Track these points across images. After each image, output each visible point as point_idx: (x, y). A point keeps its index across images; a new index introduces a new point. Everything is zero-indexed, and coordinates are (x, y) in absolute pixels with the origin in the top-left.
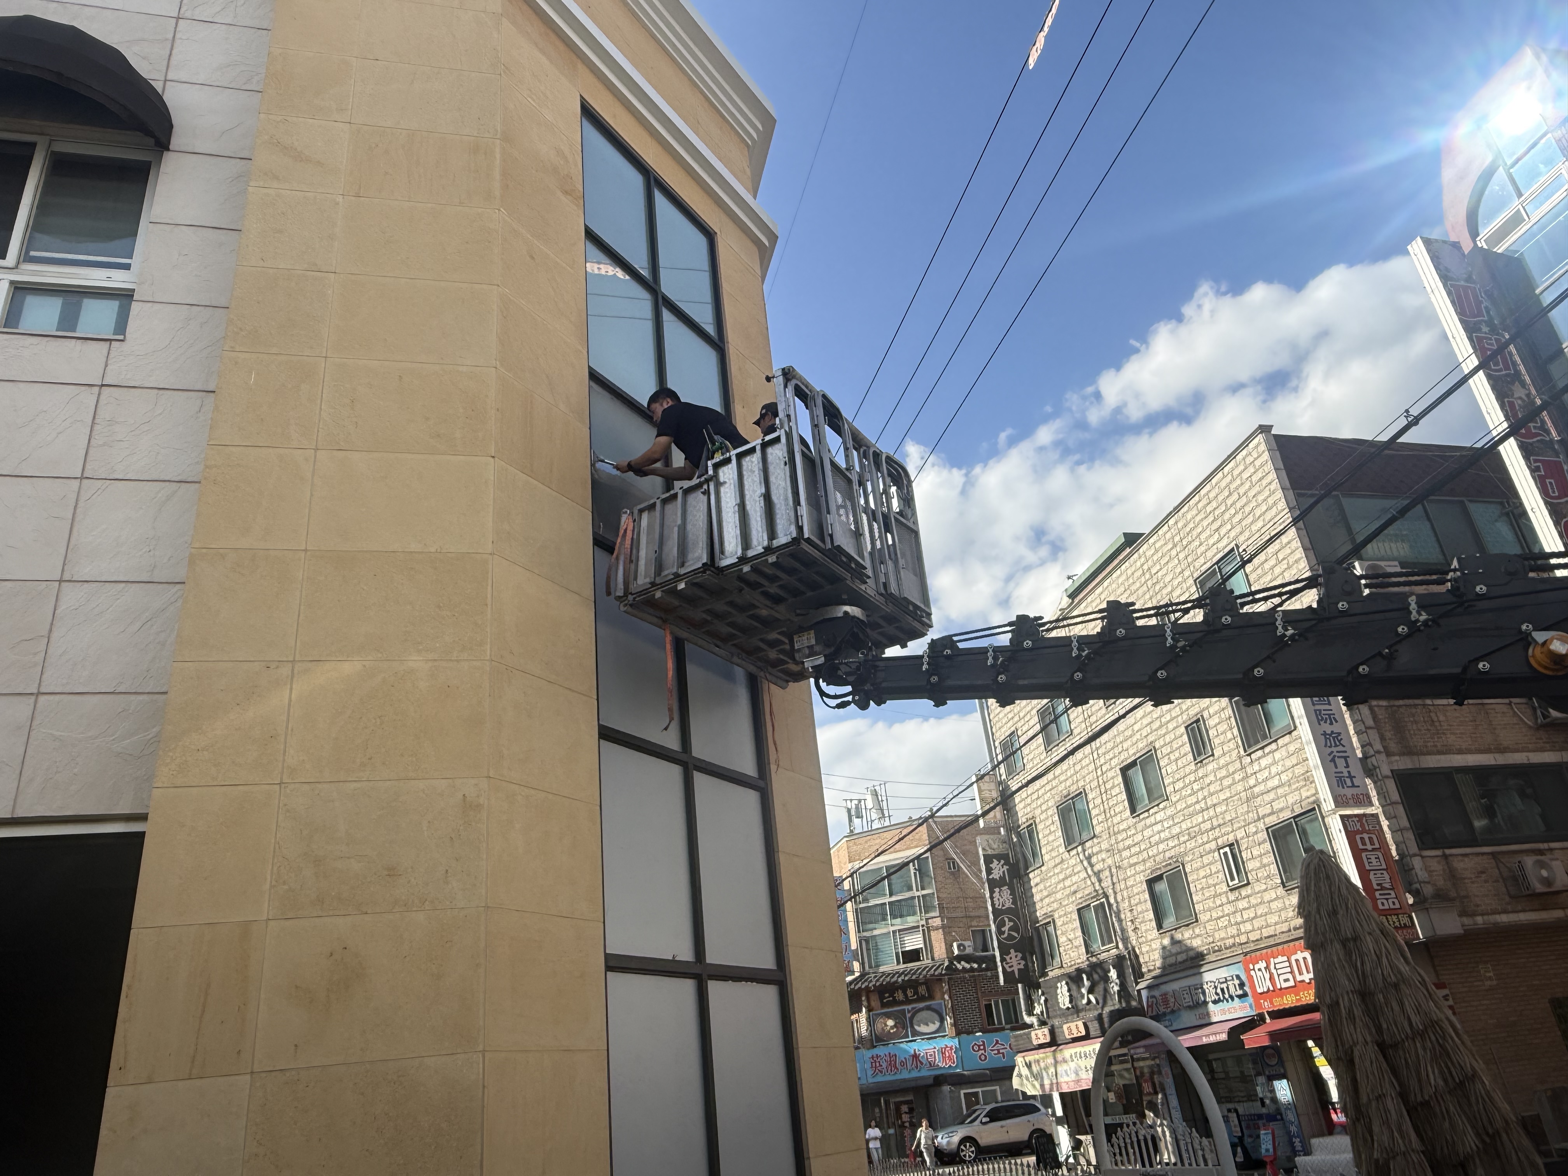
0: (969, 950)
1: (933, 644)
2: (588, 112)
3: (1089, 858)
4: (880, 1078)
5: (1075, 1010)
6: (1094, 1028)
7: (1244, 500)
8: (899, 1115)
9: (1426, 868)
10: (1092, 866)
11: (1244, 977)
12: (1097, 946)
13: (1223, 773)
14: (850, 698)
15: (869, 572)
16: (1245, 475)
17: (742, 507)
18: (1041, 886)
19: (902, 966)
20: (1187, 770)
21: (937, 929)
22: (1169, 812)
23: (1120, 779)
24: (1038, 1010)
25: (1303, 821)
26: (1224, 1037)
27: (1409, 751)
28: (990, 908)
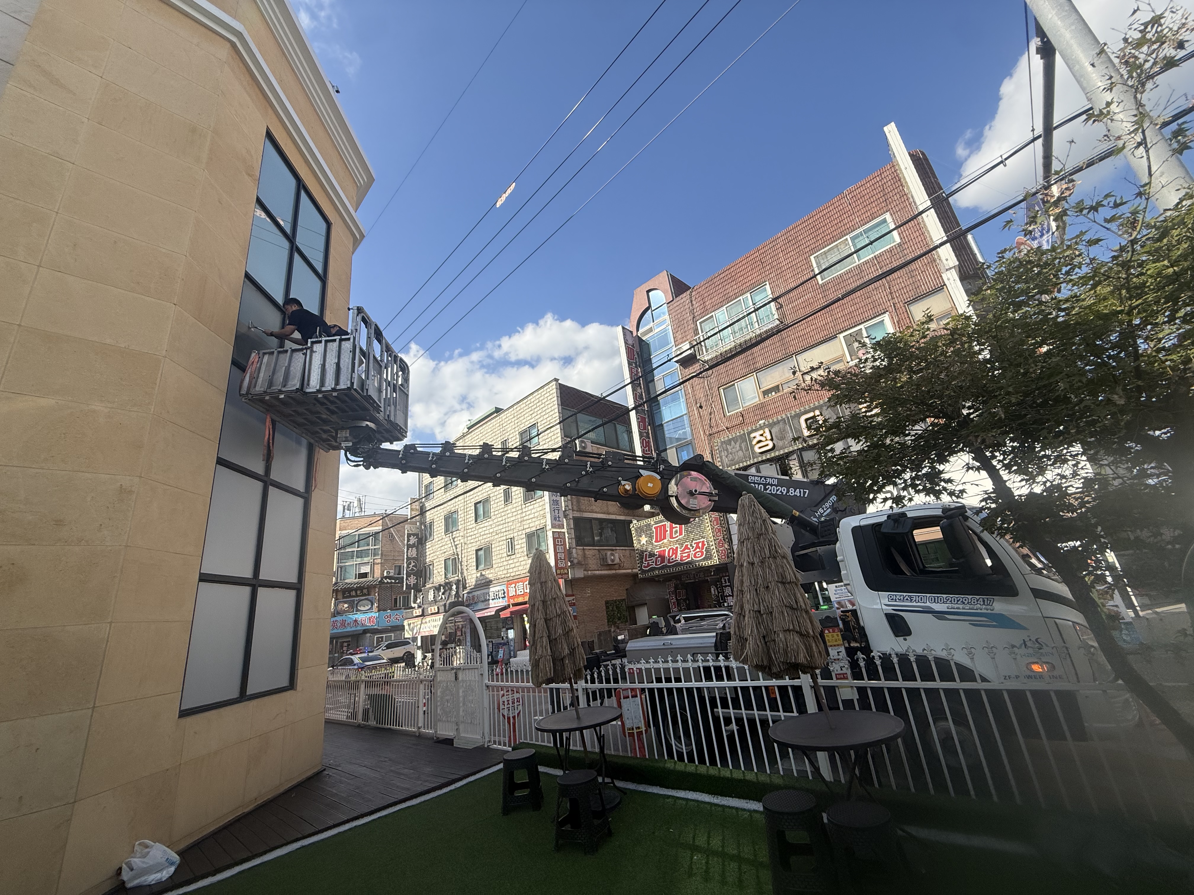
0: (391, 574)
1: (406, 446)
2: (269, 135)
3: (453, 539)
4: (335, 631)
5: (435, 601)
6: (442, 609)
7: (543, 405)
8: (342, 647)
9: (577, 553)
10: (454, 542)
11: (505, 590)
12: (449, 575)
13: (514, 510)
14: (361, 463)
15: (382, 409)
16: (546, 396)
17: (323, 366)
18: (430, 549)
19: (357, 580)
20: (501, 507)
21: (378, 564)
22: (490, 523)
23: (473, 508)
24: (418, 601)
25: (539, 532)
26: (493, 613)
27: (580, 510)
28: (405, 557)
